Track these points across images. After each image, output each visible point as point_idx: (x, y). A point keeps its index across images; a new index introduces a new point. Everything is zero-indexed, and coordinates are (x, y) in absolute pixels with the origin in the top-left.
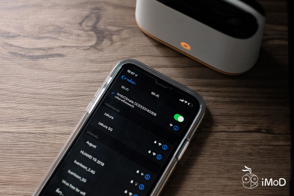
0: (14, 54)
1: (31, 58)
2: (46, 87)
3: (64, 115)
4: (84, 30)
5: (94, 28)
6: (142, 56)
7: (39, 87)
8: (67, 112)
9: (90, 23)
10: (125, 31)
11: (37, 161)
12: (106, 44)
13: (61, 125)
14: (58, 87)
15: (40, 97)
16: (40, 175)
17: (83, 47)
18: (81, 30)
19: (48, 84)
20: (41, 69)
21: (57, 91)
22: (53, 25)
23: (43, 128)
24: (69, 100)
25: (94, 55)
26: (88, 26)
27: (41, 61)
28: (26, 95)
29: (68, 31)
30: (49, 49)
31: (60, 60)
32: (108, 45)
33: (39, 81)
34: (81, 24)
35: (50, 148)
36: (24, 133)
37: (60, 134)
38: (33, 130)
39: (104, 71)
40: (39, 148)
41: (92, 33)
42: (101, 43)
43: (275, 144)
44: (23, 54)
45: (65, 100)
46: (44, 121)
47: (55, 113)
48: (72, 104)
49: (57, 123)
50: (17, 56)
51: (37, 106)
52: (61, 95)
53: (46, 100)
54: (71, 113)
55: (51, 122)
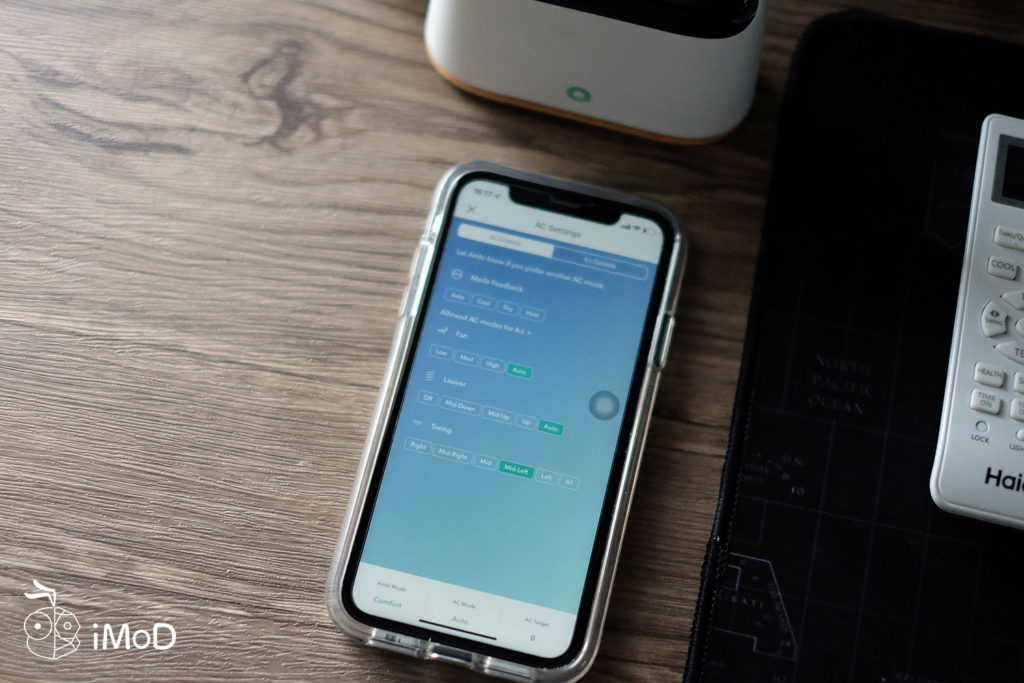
0: (62, 129)
1: (104, 146)
2: (132, 225)
3: (168, 301)
4: (251, 94)
5: (279, 94)
6: (389, 181)
7: (116, 223)
8: (177, 295)
9: (271, 79)
10: (358, 112)
11: (82, 405)
12: (302, 137)
13: (155, 326)
14: (163, 230)
15: (113, 248)
16: (84, 440)
17: (243, 136)
18: (243, 92)
19: (141, 217)
20: (127, 177)
21: (158, 239)
22: (173, 70)
23: (110, 325)
24: (186, 265)
25: (266, 162)
26: (263, 86)
27: (130, 158)
28: (80, 238)
29: (210, 92)
30: (156, 129)
31: (176, 163)
32: (308, 143)
33: (119, 206)
34: (246, 77)
35: (119, 378)
37: (150, 346)
38: (83, 328)
39: (287, 206)
40: (91, 374)
41: (272, 105)
42: (288, 135)
44: (87, 132)
45: (175, 264)
46: (114, 307)
47: (144, 291)
48: (191, 276)
49: (148, 317)
50: (69, 136)
51: (102, 269)
52: (167, 251)
53: (128, 257)
54: (185, 299)
55: (133, 313)
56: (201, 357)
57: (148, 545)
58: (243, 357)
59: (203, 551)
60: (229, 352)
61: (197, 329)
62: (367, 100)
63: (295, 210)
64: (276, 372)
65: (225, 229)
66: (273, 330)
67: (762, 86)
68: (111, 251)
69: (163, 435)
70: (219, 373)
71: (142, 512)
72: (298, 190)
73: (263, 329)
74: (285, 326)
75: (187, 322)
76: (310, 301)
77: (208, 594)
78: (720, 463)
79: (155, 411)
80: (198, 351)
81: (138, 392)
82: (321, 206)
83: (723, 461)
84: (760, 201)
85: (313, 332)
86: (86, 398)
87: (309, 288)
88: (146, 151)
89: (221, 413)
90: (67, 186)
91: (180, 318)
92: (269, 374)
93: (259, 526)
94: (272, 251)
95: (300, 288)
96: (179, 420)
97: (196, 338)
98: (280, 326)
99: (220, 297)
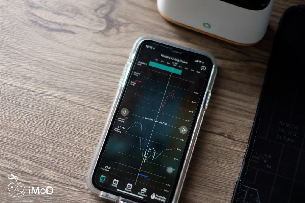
0: (34, 22)
1: (47, 29)
2: (53, 56)
3: (63, 82)
4: (97, 16)
5: (107, 17)
7: (48, 55)
8: (66, 81)
9: (104, 12)
10: (132, 25)
11: (31, 115)
12: (112, 32)
13: (58, 90)
14: (63, 59)
16: (30, 126)
17: (93, 30)
18: (95, 15)
19: (56, 53)
20: (53, 40)
21: (61, 61)
22: (73, 6)
23: (42, 89)
24: (70, 71)
25: (100, 39)
26: (102, 14)
27: (55, 34)
28: (36, 59)
29: (84, 14)
30: (65, 25)
31: (71, 36)
32: (114, 34)
33: (49, 49)
34: (96, 10)
35: (44, 107)
36: (26, 89)
37: (55, 97)
38: (33, 89)
39: (105, 54)
40: (35, 104)
41: (104, 20)
42: (108, 31)
43: (232, 149)
44: (42, 24)
45: (66, 70)
46: (45, 83)
47: (55, 79)
48: (71, 75)
49: (55, 87)
50: (36, 25)
51: (42, 70)
52: (64, 66)
53: (51, 67)
54: (68, 82)
55: (50, 85)
56: (71, 102)
57: (48, 164)
58: (86, 103)
59: (66, 167)
60: (81, 101)
61: (71, 93)
62: (135, 21)
63: (108, 56)
64: (96, 109)
65: (84, 60)
66: (96, 95)
67: (269, 29)
68: (45, 64)
69: (56, 127)
70: (77, 108)
71: (47, 152)
72: (110, 49)
73: (93, 95)
74: (101, 94)
75: (68, 90)
76: (110, 87)
77: (65, 182)
78: (243, 155)
79: (55, 119)
80: (71, 100)
81: (49, 112)
82: (117, 55)
83: (245, 154)
84: (265, 67)
85: (110, 97)
86: (32, 112)
87: (110, 82)
88: (61, 32)
89: (76, 122)
90: (33, 41)
91: (66, 89)
92: (94, 110)
93: (85, 161)
94: (99, 69)
95: (107, 82)
96: (62, 123)
97: (71, 96)
98: (99, 94)
99: (80, 83)
